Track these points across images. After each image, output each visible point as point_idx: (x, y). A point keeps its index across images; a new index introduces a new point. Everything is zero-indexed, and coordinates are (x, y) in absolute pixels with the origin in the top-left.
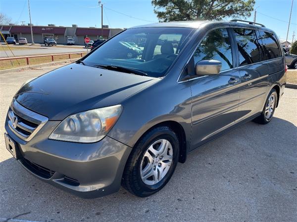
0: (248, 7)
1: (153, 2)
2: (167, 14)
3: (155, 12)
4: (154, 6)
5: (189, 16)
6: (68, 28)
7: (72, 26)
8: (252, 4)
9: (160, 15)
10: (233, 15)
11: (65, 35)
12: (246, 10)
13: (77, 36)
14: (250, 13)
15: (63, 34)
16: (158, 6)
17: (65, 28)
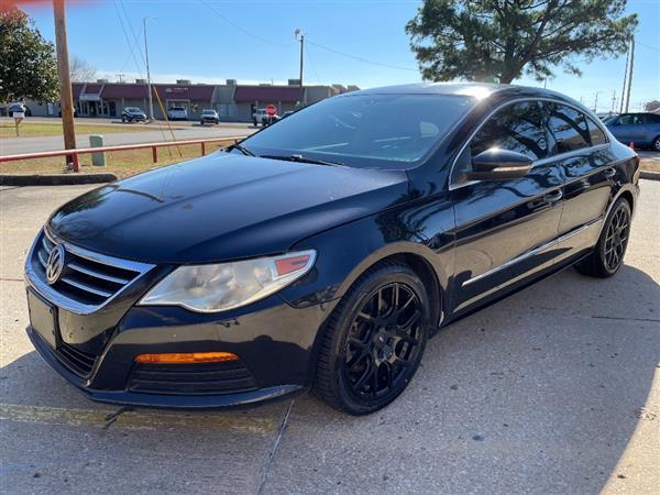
0: (622, 31)
1: (407, 27)
2: (438, 51)
3: (414, 49)
4: (410, 35)
5: (488, 55)
6: (219, 86)
7: (225, 83)
8: (629, 26)
9: (424, 54)
10: (586, 50)
11: (213, 101)
12: (617, 38)
13: (238, 102)
14: (624, 45)
15: (209, 101)
16: (419, 35)
17: (211, 88)
